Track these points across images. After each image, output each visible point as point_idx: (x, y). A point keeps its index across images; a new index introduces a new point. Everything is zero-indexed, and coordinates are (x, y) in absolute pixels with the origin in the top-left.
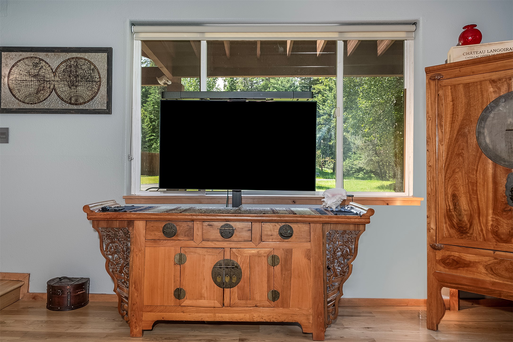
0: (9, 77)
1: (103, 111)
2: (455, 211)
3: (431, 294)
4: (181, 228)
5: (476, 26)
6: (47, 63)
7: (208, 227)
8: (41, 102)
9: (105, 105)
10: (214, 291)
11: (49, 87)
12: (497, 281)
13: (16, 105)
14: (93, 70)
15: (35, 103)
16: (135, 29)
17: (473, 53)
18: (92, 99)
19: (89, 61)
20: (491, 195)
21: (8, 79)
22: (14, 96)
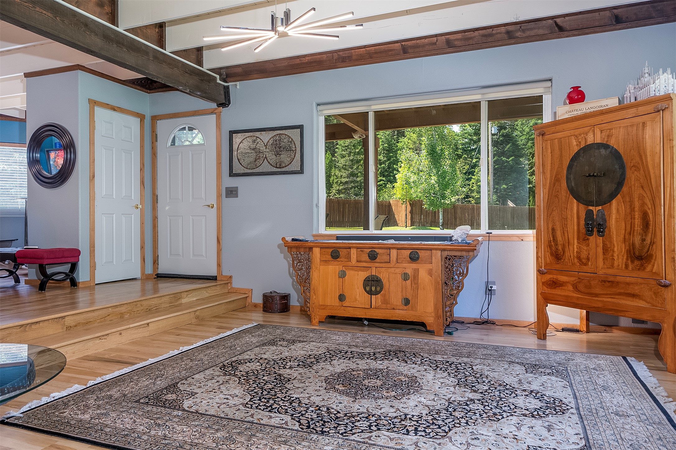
0: (237, 151)
1: (298, 171)
2: (553, 242)
3: (539, 310)
4: (343, 253)
5: (580, 87)
6: (261, 140)
7: (361, 252)
8: (258, 167)
9: (299, 167)
10: (365, 297)
11: (263, 157)
12: (580, 296)
13: (242, 170)
14: (291, 142)
15: (254, 169)
16: (320, 108)
17: (574, 111)
18: (290, 163)
19: (288, 136)
20: (576, 228)
21: (237, 152)
22: (241, 164)
